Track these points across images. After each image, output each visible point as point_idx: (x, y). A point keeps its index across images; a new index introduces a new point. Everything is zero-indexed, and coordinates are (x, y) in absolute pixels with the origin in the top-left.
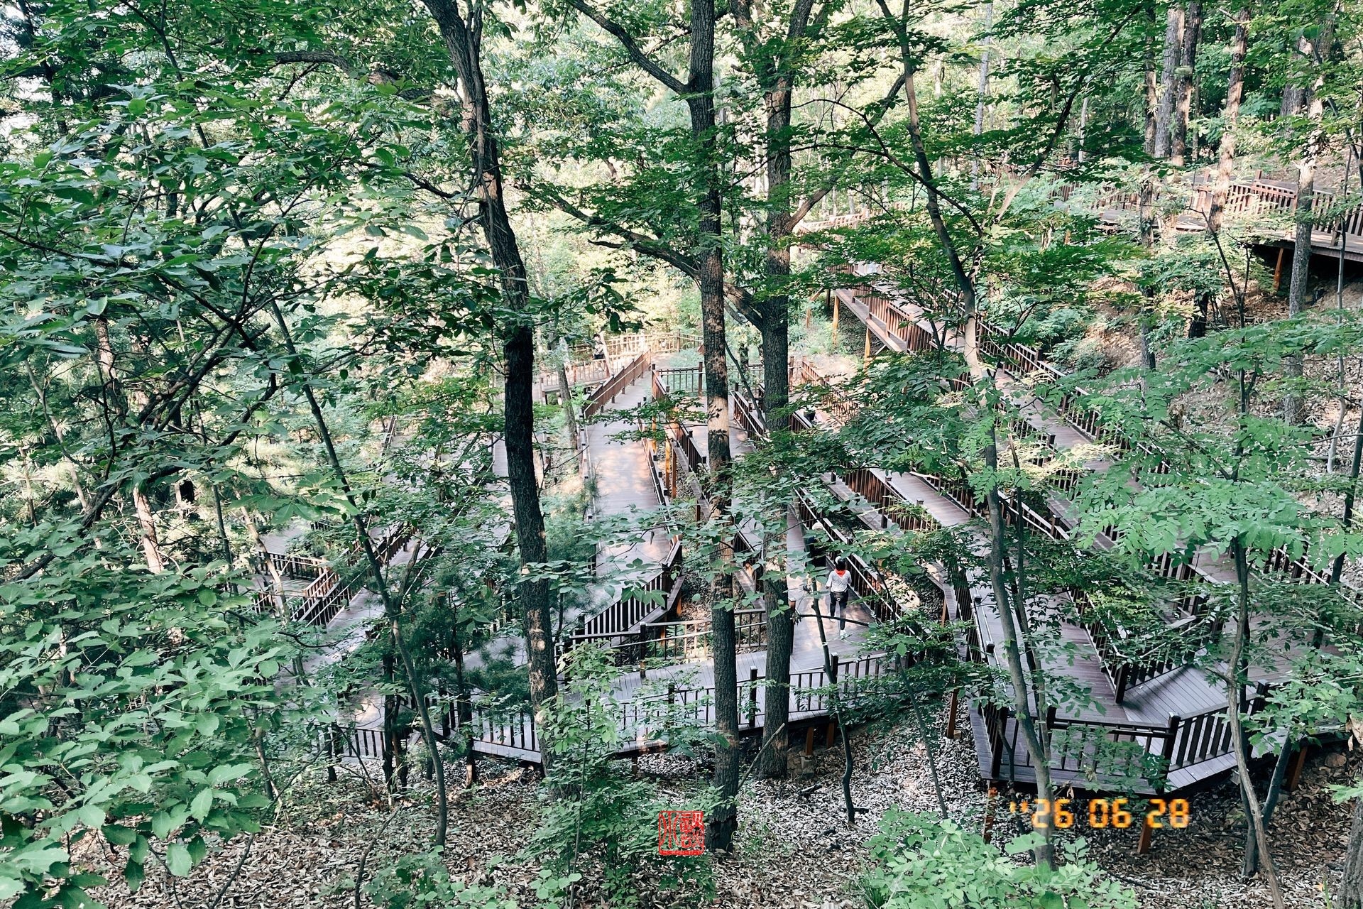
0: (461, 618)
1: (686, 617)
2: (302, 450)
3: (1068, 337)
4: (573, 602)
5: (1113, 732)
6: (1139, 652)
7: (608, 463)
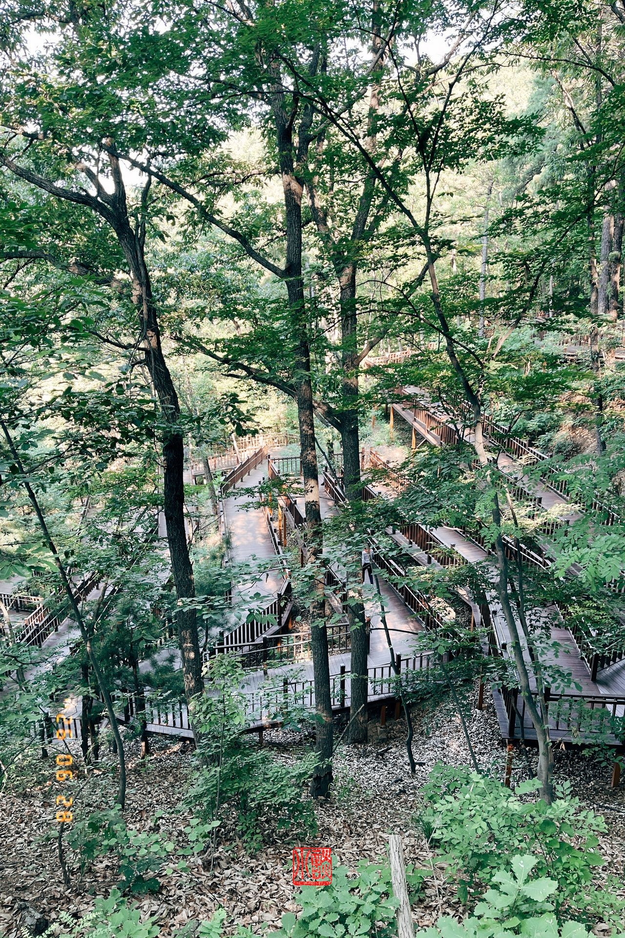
0: (136, 637)
1: (295, 631)
2: (25, 520)
3: (548, 431)
4: (215, 623)
5: (590, 702)
6: (605, 646)
7: (239, 524)
